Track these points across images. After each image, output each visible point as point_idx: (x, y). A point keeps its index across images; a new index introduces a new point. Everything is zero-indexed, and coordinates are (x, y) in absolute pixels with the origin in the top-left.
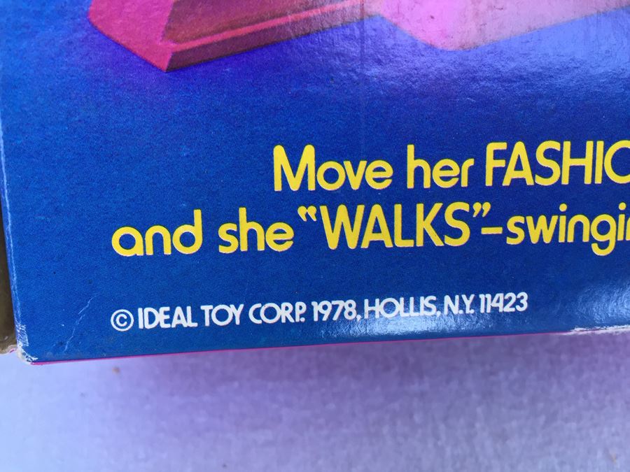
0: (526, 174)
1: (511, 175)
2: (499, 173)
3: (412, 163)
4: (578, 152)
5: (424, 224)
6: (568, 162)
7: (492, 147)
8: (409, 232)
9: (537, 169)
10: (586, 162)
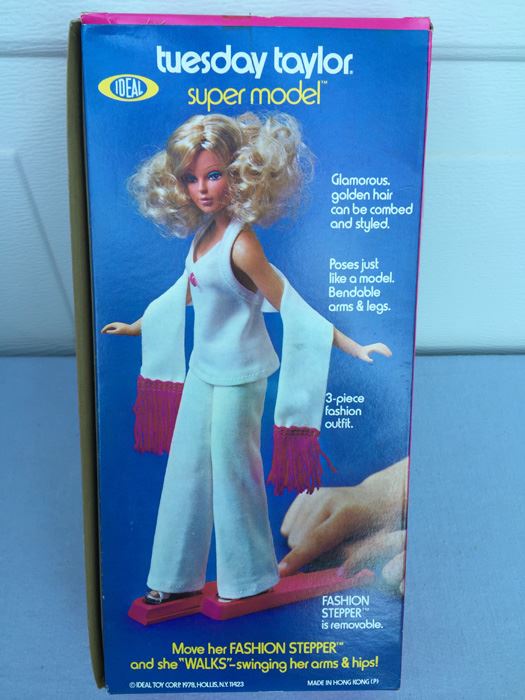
0: (242, 651)
1: (237, 651)
2: (234, 651)
3: (210, 648)
4: (256, 645)
5: (213, 663)
6: (253, 648)
7: (231, 644)
8: (209, 665)
9: (245, 650)
10: (259, 648)
